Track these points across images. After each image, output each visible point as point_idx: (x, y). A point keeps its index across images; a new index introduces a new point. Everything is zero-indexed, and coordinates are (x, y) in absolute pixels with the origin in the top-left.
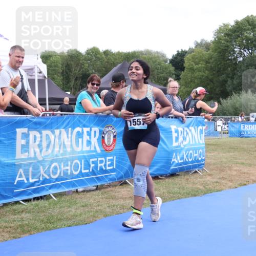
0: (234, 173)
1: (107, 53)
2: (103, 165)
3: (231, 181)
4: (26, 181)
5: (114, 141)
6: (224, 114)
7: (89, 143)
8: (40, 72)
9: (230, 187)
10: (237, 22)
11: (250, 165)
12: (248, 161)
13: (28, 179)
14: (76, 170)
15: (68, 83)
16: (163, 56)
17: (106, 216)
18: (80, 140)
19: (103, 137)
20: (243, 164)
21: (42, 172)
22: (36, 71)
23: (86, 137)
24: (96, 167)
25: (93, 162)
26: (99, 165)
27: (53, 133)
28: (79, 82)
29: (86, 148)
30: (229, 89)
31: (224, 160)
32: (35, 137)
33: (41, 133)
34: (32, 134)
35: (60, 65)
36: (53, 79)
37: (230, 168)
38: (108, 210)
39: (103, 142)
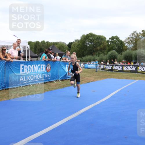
0: (86, 79)
1: (47, 42)
2: (46, 76)
3: (85, 81)
4: (23, 81)
5: (50, 69)
6: (83, 62)
7: (42, 69)
8: (28, 48)
9: (85, 83)
10: (87, 34)
11: (90, 77)
12: (90, 76)
13: (24, 80)
14: (38, 78)
15: (36, 51)
16: (65, 44)
17: (47, 91)
18: (40, 68)
19: (47, 68)
20: (88, 76)
21: (28, 78)
22: (26, 47)
23: (41, 68)
24: (44, 77)
25: (44, 75)
26: (45, 76)
27: (32, 66)
28: (39, 51)
29: (41, 71)
30: (85, 54)
31: (83, 75)
32: (26, 67)
33: (28, 66)
34: (25, 66)
35: (33, 46)
36: (31, 50)
37: (85, 78)
38: (48, 89)
39: (47, 69)
